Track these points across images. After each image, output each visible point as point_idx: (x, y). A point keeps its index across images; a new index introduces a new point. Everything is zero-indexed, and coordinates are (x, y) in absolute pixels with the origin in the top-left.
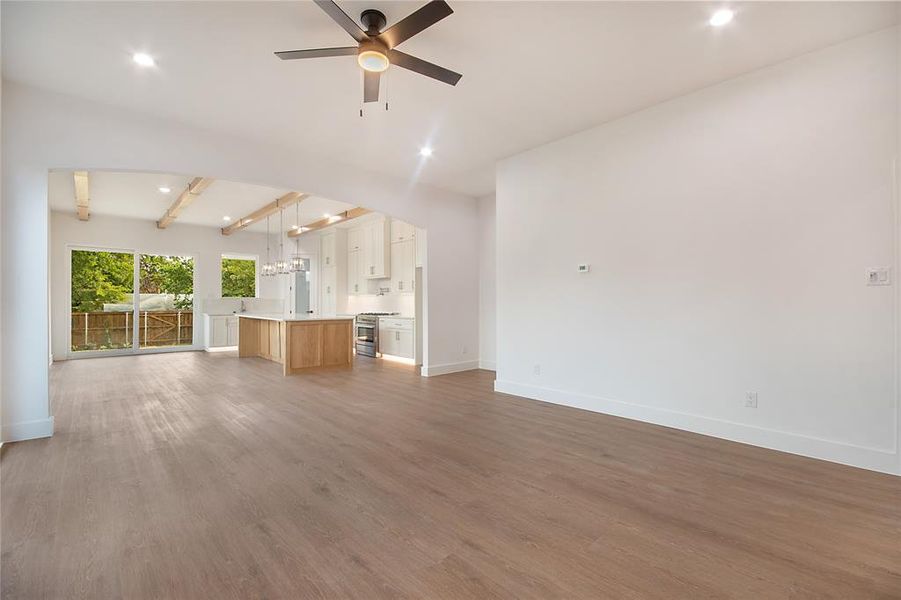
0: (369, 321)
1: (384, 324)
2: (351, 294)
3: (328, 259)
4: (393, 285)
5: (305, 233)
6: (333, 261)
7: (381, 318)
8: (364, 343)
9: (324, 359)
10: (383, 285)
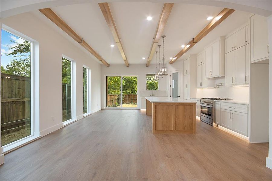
0: (209, 104)
1: (219, 106)
2: (198, 88)
3: (186, 71)
4: (227, 81)
5: (175, 60)
6: (188, 72)
7: (216, 101)
8: (205, 115)
9: (176, 127)
10: (218, 81)
